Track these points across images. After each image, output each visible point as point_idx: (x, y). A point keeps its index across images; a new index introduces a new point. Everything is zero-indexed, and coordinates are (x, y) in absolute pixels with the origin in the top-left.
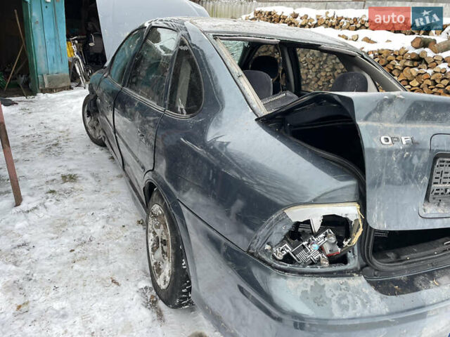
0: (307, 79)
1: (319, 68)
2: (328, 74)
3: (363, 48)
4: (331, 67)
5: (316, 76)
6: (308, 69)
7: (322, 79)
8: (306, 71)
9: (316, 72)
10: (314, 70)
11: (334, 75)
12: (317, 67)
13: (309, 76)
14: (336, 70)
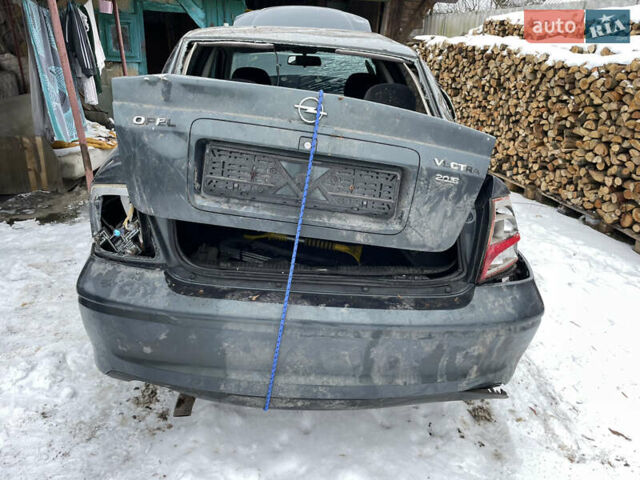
0: (517, 113)
1: (530, 97)
2: (541, 105)
3: (585, 64)
4: (544, 93)
5: (527, 110)
6: (518, 99)
7: (533, 113)
8: (515, 101)
9: (526, 102)
10: (525, 99)
11: (547, 106)
12: (528, 95)
13: (519, 109)
14: (550, 98)
